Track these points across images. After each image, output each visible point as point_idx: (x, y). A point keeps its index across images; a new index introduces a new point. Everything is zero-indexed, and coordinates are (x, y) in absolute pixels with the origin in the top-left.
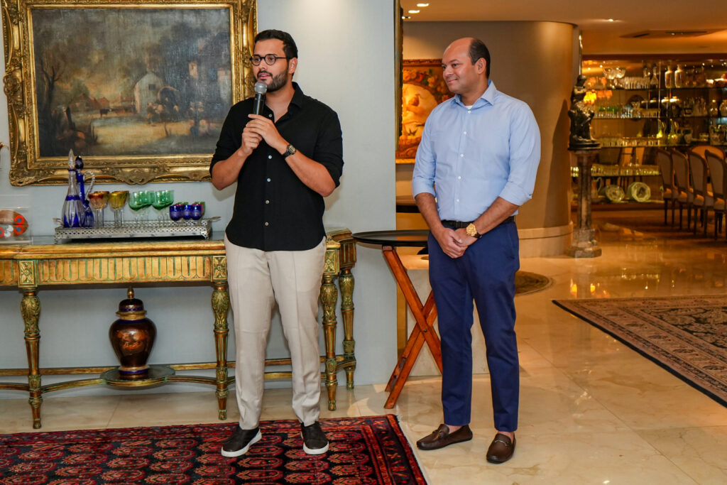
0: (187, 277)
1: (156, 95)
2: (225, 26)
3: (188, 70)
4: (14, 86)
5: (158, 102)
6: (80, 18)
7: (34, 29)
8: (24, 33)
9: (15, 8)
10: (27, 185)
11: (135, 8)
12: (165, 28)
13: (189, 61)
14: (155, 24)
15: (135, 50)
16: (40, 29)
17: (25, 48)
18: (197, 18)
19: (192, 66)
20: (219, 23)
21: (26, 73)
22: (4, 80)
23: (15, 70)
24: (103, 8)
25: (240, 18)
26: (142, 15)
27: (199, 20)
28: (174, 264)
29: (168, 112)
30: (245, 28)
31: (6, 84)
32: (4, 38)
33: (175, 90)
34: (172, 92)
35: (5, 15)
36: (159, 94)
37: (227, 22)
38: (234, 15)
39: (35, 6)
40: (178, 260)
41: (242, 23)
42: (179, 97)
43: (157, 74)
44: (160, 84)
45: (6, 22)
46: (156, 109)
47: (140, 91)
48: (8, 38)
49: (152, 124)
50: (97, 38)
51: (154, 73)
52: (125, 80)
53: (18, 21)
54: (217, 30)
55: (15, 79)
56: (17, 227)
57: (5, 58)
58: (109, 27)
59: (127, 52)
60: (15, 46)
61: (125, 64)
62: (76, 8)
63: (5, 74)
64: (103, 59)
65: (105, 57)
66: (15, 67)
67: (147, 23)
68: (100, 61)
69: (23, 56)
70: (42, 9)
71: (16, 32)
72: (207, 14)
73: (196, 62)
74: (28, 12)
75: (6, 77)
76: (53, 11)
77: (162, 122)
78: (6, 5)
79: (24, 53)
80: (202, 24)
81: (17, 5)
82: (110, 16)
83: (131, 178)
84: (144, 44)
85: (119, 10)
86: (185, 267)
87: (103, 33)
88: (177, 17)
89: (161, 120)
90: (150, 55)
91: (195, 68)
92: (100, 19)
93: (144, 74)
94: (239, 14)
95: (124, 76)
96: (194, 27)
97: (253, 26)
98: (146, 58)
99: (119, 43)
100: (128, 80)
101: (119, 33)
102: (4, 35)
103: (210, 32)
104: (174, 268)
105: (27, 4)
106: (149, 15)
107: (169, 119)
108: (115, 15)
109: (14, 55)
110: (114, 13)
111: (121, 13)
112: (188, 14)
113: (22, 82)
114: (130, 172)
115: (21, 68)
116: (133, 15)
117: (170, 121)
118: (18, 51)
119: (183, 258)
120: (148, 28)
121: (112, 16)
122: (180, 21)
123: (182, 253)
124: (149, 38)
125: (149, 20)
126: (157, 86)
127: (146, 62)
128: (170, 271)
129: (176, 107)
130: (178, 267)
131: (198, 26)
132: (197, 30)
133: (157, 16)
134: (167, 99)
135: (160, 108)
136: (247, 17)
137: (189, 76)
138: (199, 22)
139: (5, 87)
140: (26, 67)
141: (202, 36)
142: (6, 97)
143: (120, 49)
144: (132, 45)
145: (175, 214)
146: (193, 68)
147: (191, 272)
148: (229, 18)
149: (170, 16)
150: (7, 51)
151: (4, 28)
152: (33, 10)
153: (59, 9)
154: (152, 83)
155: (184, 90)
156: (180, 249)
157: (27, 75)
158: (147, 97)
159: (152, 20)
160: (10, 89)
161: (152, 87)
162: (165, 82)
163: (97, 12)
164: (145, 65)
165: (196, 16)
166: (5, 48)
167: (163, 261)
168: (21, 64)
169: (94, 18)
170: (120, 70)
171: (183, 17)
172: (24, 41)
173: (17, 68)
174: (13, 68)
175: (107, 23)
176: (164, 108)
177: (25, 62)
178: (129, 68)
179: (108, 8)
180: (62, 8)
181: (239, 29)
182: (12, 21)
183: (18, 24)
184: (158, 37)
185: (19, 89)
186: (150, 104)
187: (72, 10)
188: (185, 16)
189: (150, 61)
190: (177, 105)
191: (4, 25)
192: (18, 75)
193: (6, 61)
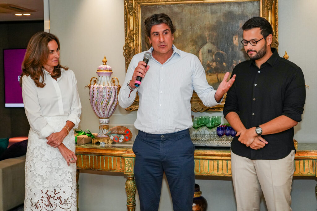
0: (226, 173)
1: (213, 56)
2: (257, 12)
3: (232, 41)
4: (129, 52)
5: (213, 61)
6: (168, 10)
7: (142, 17)
8: (136, 20)
9: (131, 6)
10: (134, 110)
11: (201, 3)
12: (219, 14)
13: (234, 35)
14: (213, 13)
15: (200, 28)
16: (145, 18)
17: (136, 29)
18: (239, 8)
19: (235, 38)
20: (253, 10)
21: (136, 44)
22: (124, 48)
23: (130, 42)
24: (182, 4)
25: (267, 6)
26: (205, 7)
27: (240, 9)
28: (218, 165)
29: (220, 67)
30: (270, 13)
31: (125, 50)
32: (125, 23)
33: (224, 53)
34: (222, 54)
35: (126, 10)
36: (214, 55)
37: (258, 10)
38: (263, 5)
39: (143, 4)
40: (220, 162)
41: (268, 9)
42: (226, 57)
43: (213, 43)
44: (215, 50)
45: (126, 14)
46: (212, 65)
47: (203, 54)
48: (127, 23)
49: (209, 74)
50: (178, 22)
51: (211, 42)
52: (194, 47)
53: (133, 13)
54: (252, 15)
55: (130, 48)
56: (127, 136)
57: (125, 35)
58: (185, 15)
59: (195, 29)
60: (131, 28)
61: (194, 37)
62: (166, 4)
63: (124, 44)
64: (181, 34)
65: (182, 33)
66: (130, 40)
67: (208, 12)
68: (179, 36)
69: (135, 34)
70: (147, 6)
71: (131, 19)
72: (246, 5)
73: (237, 35)
74: (139, 8)
75: (125, 46)
76: (153, 6)
77: (215, 73)
78: (127, 4)
79: (135, 31)
80: (242, 11)
81: (133, 4)
82: (186, 8)
83: (195, 108)
84: (206, 24)
85: (191, 4)
86: (225, 167)
87: (181, 19)
88: (226, 8)
89: (215, 72)
90: (209, 31)
91: (237, 39)
92: (180, 11)
93: (205, 43)
94: (266, 4)
95: (193, 45)
96: (237, 13)
97: (275, 11)
98: (207, 33)
99: (191, 25)
100: (196, 47)
101: (191, 18)
102: (125, 22)
103: (247, 16)
104: (218, 167)
105: (138, 3)
106: (209, 7)
107: (220, 71)
108: (189, 7)
109: (130, 33)
110: (188, 6)
111: (192, 6)
112: (234, 6)
113: (134, 49)
114: (195, 103)
115: (133, 41)
116: (200, 7)
117: (220, 73)
118: (132, 31)
119: (224, 161)
120: (208, 15)
121: (187, 8)
122: (229, 10)
123: (223, 158)
124: (209, 21)
125: (209, 10)
126: (213, 51)
127: (206, 36)
128: (215, 169)
129: (224, 64)
130: (220, 167)
131: (240, 12)
132: (239, 15)
133: (214, 7)
134: (219, 59)
135: (214, 64)
136: (272, 6)
137: (233, 44)
138: (240, 10)
139: (124, 52)
140: (136, 40)
141: (242, 19)
142: (125, 58)
143: (191, 28)
144: (198, 25)
145: (220, 132)
146: (235, 39)
147: (229, 171)
148: (260, 7)
149: (222, 7)
150: (126, 31)
151: (125, 18)
152: (141, 6)
153: (156, 5)
154: (210, 49)
155: (230, 53)
156: (222, 156)
157: (137, 45)
158: (207, 58)
159: (211, 9)
160: (127, 53)
161: (210, 51)
162: (218, 48)
163: (178, 6)
164: (206, 38)
165: (239, 7)
166: (125, 29)
167: (211, 162)
168: (134, 39)
169: (177, 10)
170: (191, 41)
171: (230, 7)
172: (136, 25)
173: (131, 41)
174: (129, 41)
175: (184, 12)
176: (217, 64)
177: (136, 37)
178: (196, 40)
179: (185, 4)
180: (158, 5)
181: (266, 14)
182: (129, 13)
183: (133, 15)
184: (215, 20)
185: (132, 53)
186: (208, 62)
187: (164, 5)
188: (232, 6)
189: (209, 35)
190: (225, 63)
191: (125, 16)
192: (132, 45)
193: (126, 37)
